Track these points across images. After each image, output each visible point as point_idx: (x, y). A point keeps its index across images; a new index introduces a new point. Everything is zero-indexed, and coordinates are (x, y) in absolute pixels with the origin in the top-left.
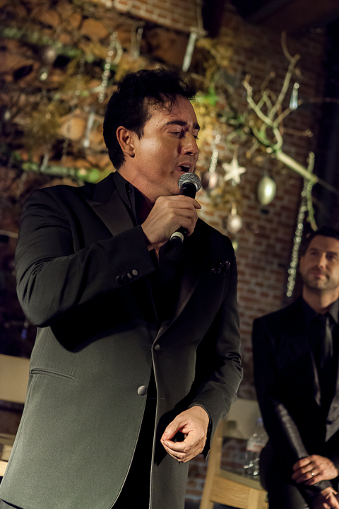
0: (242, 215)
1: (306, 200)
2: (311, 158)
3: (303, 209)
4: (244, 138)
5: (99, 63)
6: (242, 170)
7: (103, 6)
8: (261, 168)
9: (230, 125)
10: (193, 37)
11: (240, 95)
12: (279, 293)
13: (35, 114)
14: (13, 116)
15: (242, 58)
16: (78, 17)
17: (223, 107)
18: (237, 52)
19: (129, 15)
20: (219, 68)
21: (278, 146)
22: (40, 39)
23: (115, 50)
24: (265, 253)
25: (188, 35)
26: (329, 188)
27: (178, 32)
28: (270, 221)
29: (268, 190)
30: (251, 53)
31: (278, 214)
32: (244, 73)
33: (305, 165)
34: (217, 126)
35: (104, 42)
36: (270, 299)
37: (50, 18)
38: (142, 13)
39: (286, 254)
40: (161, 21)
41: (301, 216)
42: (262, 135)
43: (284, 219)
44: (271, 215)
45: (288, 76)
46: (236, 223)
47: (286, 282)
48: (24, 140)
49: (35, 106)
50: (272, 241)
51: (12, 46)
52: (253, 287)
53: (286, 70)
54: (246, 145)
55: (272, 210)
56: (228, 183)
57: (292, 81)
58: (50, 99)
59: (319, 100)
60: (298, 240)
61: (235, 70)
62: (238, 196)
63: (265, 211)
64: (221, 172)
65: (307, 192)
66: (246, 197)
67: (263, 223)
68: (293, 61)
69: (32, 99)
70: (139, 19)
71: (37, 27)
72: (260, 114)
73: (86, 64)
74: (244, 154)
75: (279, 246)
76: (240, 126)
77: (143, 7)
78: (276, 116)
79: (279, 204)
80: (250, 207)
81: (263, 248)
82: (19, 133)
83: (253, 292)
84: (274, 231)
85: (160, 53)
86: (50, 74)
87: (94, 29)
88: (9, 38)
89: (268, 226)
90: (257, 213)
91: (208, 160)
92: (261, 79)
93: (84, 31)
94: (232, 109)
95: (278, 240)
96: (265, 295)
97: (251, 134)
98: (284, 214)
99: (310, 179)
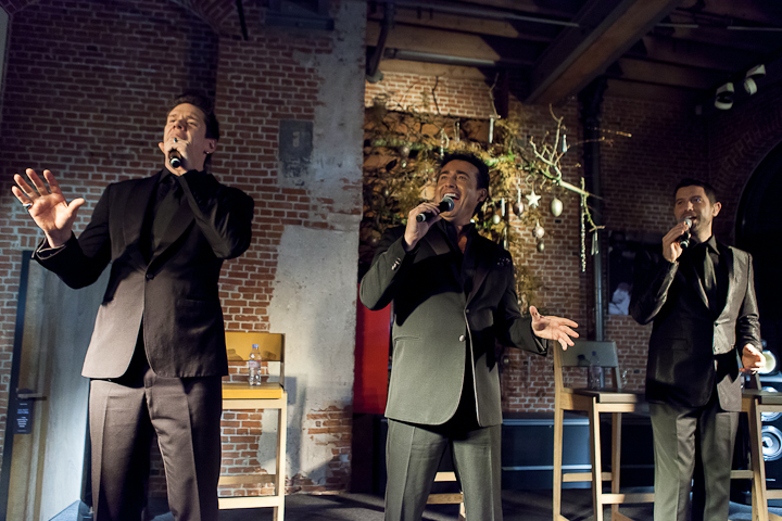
0: (544, 226)
1: (584, 209)
2: (583, 182)
3: (583, 214)
4: (536, 177)
5: (437, 149)
6: (539, 197)
7: (432, 114)
8: (551, 194)
9: (525, 171)
10: (492, 121)
11: (529, 151)
12: (576, 271)
13: (403, 189)
14: (390, 194)
15: (526, 128)
16: (419, 124)
17: (519, 161)
18: (522, 125)
19: (449, 116)
20: (512, 137)
21: (559, 178)
22: (398, 142)
23: (445, 139)
24: (563, 248)
25: (489, 121)
26: (598, 198)
27: (482, 120)
28: (563, 227)
29: (558, 207)
30: (530, 123)
31: (567, 222)
32: (529, 137)
33: (580, 187)
34: (518, 173)
35: (437, 136)
36: (571, 276)
37: (401, 129)
38: (457, 114)
39: (577, 246)
40: (470, 116)
41: (582, 220)
42: (548, 173)
43: (571, 224)
44: (562, 223)
45: (558, 131)
46: (540, 232)
47: (581, 263)
48: (399, 206)
49: (403, 184)
50: (566, 240)
51: (381, 150)
52: (558, 270)
53: (556, 129)
54: (538, 181)
55: (562, 220)
56: (531, 208)
57: (561, 135)
58: (411, 178)
59: (581, 142)
60: (583, 235)
61: (523, 136)
62: (539, 213)
63: (558, 221)
64: (525, 201)
65: (584, 203)
66: (544, 214)
67: (558, 229)
68: (560, 121)
69: (400, 180)
70: (457, 117)
71: (395, 136)
72: (544, 160)
73: (428, 151)
74: (538, 188)
75: (571, 242)
76: (533, 170)
77: (457, 109)
78: (555, 159)
79: (566, 215)
80: (547, 220)
81: (561, 244)
82: (396, 203)
83: (560, 274)
84: (567, 232)
85: (473, 136)
86: (408, 163)
87: (430, 129)
88: (380, 146)
89: (562, 230)
90: (554, 223)
91: (515, 195)
92: (541, 138)
93: (423, 133)
94: (525, 160)
95: (569, 238)
96: (567, 274)
97: (541, 173)
98: (571, 221)
99: (585, 194)
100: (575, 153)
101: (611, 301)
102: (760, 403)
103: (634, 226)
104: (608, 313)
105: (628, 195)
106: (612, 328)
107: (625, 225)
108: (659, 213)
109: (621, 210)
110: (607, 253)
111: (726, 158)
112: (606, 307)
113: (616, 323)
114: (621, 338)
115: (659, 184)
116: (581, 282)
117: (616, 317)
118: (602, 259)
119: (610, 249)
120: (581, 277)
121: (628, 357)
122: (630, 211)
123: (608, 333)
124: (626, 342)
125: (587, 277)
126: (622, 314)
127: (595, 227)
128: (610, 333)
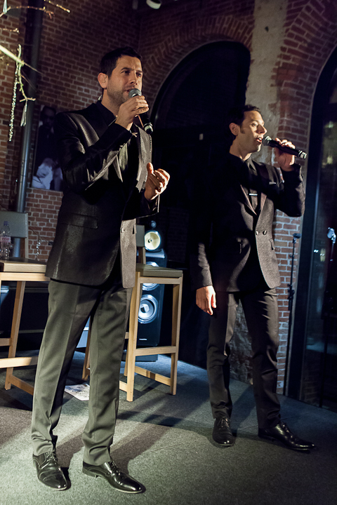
1: (18, 77)
2: (20, 50)
3: (16, 83)
33: (17, 56)
39: (8, 114)
41: (15, 88)
43: (5, 91)
47: (9, 132)
60: (14, 104)
98: (5, 88)
99: (21, 63)
100: (18, 19)
101: (35, 175)
102: (142, 276)
103: (66, 104)
104: (31, 186)
105: (63, 72)
106: (33, 201)
107: (57, 102)
108: (89, 96)
109: (55, 87)
110: (36, 127)
111: (151, 56)
112: (29, 180)
113: (37, 196)
114: (41, 211)
115: (92, 68)
116: (9, 152)
117: (38, 190)
118: (32, 131)
119: (41, 123)
120: (8, 147)
121: (44, 229)
122: (64, 89)
123: (28, 205)
124: (44, 215)
125: (15, 148)
126: (45, 188)
127: (26, 99)
128: (31, 205)
